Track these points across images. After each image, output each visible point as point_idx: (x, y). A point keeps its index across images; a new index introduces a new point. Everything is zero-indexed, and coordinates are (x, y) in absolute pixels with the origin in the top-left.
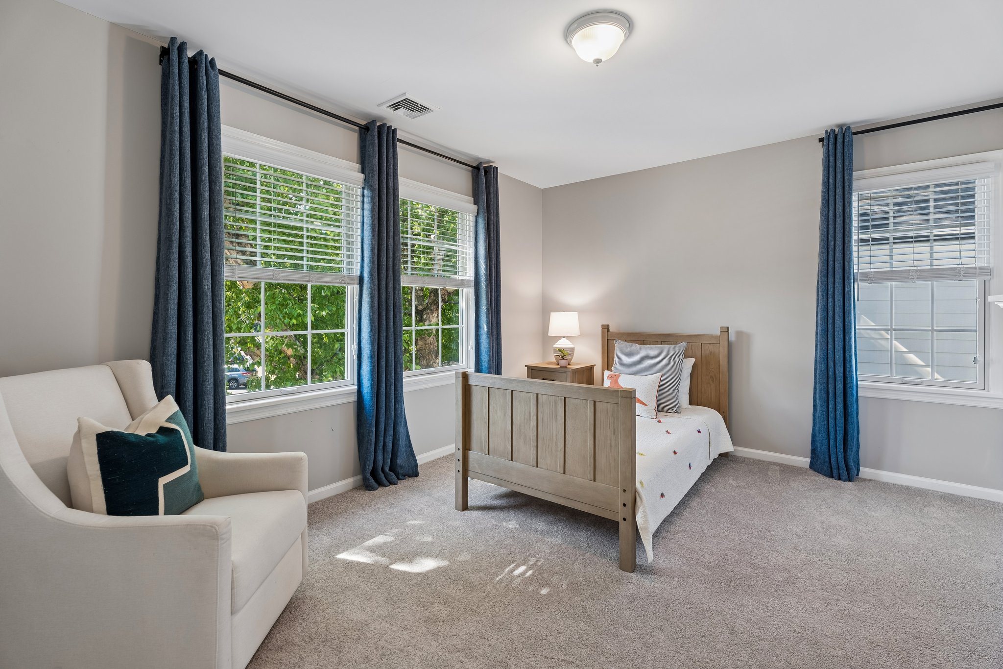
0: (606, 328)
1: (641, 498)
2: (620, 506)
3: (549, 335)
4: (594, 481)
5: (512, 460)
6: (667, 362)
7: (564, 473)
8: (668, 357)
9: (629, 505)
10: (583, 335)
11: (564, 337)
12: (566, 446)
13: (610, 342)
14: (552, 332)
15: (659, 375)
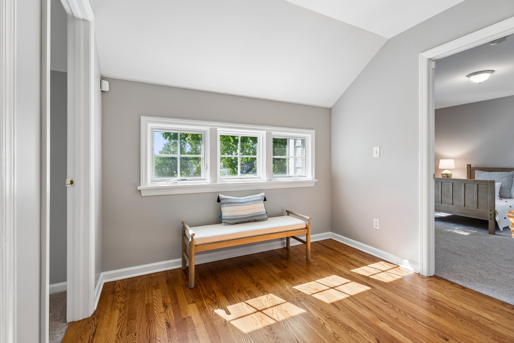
0: (469, 166)
1: (497, 213)
2: (489, 215)
3: (439, 168)
4: (478, 208)
5: (441, 203)
6: (505, 178)
7: (465, 207)
8: (505, 177)
9: (493, 215)
10: (456, 169)
11: (447, 169)
12: (465, 198)
13: (472, 172)
14: (441, 167)
15: (501, 183)
